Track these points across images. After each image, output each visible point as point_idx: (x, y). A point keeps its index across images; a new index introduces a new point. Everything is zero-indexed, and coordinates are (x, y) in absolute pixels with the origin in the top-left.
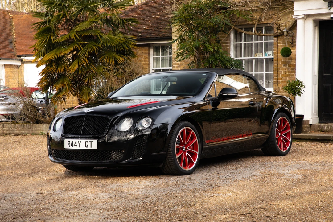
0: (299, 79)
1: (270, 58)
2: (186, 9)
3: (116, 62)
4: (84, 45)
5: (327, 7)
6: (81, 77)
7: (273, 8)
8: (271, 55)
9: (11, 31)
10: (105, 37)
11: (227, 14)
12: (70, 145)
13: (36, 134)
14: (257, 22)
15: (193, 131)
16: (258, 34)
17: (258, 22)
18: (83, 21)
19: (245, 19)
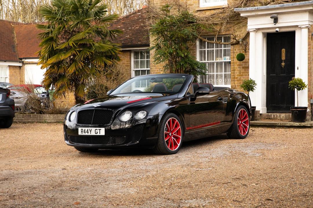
0: (252, 79)
1: (228, 62)
2: (162, 23)
3: (106, 65)
4: (80, 51)
5: (273, 22)
6: (77, 77)
7: (230, 22)
8: (229, 59)
9: (13, 38)
10: (97, 45)
11: (194, 27)
12: (83, 132)
13: (40, 122)
14: (217, 33)
15: (177, 121)
16: (218, 43)
17: (219, 34)
18: (79, 32)
19: (208, 31)
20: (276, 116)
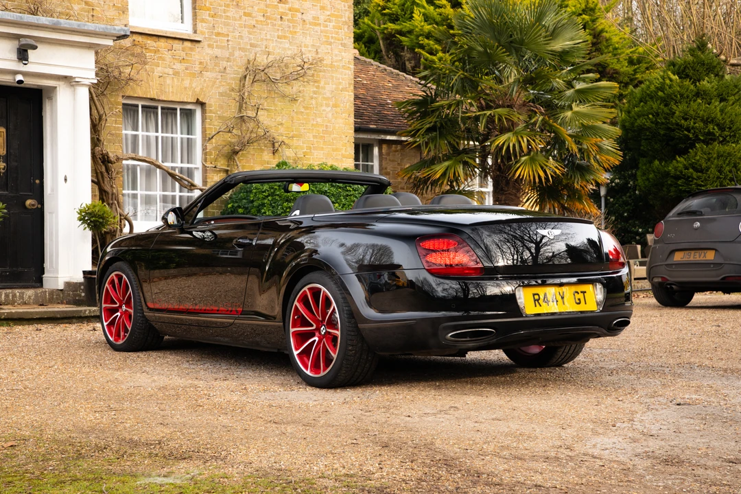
20: (13, 296)
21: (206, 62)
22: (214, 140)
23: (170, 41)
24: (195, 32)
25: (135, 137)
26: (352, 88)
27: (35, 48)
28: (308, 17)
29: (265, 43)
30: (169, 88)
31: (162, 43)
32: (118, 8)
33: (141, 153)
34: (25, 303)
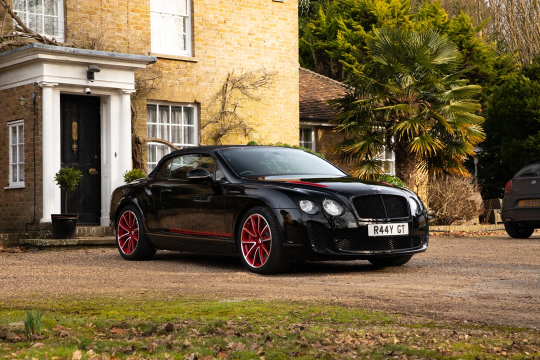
12: (378, 231)
21: (201, 77)
22: (205, 128)
23: (177, 62)
24: (194, 56)
25: (154, 126)
26: (298, 91)
27: (98, 71)
28: (268, 44)
29: (239, 62)
30: (177, 94)
31: (172, 64)
32: (144, 42)
33: (159, 137)
34: (91, 236)
